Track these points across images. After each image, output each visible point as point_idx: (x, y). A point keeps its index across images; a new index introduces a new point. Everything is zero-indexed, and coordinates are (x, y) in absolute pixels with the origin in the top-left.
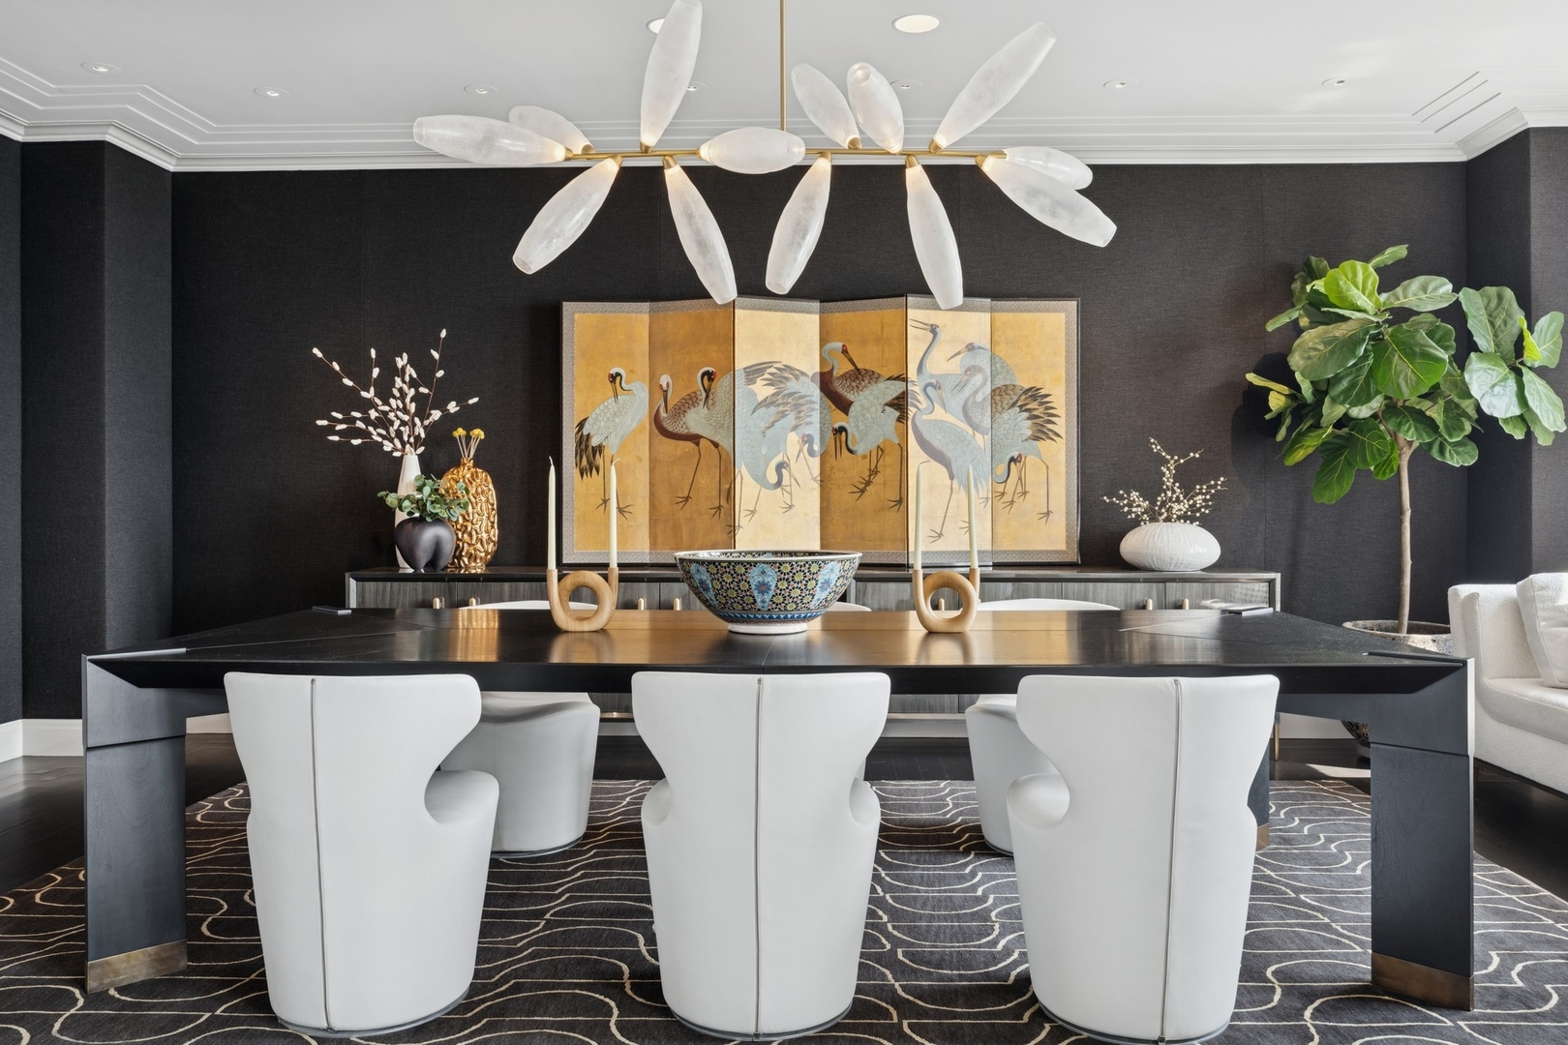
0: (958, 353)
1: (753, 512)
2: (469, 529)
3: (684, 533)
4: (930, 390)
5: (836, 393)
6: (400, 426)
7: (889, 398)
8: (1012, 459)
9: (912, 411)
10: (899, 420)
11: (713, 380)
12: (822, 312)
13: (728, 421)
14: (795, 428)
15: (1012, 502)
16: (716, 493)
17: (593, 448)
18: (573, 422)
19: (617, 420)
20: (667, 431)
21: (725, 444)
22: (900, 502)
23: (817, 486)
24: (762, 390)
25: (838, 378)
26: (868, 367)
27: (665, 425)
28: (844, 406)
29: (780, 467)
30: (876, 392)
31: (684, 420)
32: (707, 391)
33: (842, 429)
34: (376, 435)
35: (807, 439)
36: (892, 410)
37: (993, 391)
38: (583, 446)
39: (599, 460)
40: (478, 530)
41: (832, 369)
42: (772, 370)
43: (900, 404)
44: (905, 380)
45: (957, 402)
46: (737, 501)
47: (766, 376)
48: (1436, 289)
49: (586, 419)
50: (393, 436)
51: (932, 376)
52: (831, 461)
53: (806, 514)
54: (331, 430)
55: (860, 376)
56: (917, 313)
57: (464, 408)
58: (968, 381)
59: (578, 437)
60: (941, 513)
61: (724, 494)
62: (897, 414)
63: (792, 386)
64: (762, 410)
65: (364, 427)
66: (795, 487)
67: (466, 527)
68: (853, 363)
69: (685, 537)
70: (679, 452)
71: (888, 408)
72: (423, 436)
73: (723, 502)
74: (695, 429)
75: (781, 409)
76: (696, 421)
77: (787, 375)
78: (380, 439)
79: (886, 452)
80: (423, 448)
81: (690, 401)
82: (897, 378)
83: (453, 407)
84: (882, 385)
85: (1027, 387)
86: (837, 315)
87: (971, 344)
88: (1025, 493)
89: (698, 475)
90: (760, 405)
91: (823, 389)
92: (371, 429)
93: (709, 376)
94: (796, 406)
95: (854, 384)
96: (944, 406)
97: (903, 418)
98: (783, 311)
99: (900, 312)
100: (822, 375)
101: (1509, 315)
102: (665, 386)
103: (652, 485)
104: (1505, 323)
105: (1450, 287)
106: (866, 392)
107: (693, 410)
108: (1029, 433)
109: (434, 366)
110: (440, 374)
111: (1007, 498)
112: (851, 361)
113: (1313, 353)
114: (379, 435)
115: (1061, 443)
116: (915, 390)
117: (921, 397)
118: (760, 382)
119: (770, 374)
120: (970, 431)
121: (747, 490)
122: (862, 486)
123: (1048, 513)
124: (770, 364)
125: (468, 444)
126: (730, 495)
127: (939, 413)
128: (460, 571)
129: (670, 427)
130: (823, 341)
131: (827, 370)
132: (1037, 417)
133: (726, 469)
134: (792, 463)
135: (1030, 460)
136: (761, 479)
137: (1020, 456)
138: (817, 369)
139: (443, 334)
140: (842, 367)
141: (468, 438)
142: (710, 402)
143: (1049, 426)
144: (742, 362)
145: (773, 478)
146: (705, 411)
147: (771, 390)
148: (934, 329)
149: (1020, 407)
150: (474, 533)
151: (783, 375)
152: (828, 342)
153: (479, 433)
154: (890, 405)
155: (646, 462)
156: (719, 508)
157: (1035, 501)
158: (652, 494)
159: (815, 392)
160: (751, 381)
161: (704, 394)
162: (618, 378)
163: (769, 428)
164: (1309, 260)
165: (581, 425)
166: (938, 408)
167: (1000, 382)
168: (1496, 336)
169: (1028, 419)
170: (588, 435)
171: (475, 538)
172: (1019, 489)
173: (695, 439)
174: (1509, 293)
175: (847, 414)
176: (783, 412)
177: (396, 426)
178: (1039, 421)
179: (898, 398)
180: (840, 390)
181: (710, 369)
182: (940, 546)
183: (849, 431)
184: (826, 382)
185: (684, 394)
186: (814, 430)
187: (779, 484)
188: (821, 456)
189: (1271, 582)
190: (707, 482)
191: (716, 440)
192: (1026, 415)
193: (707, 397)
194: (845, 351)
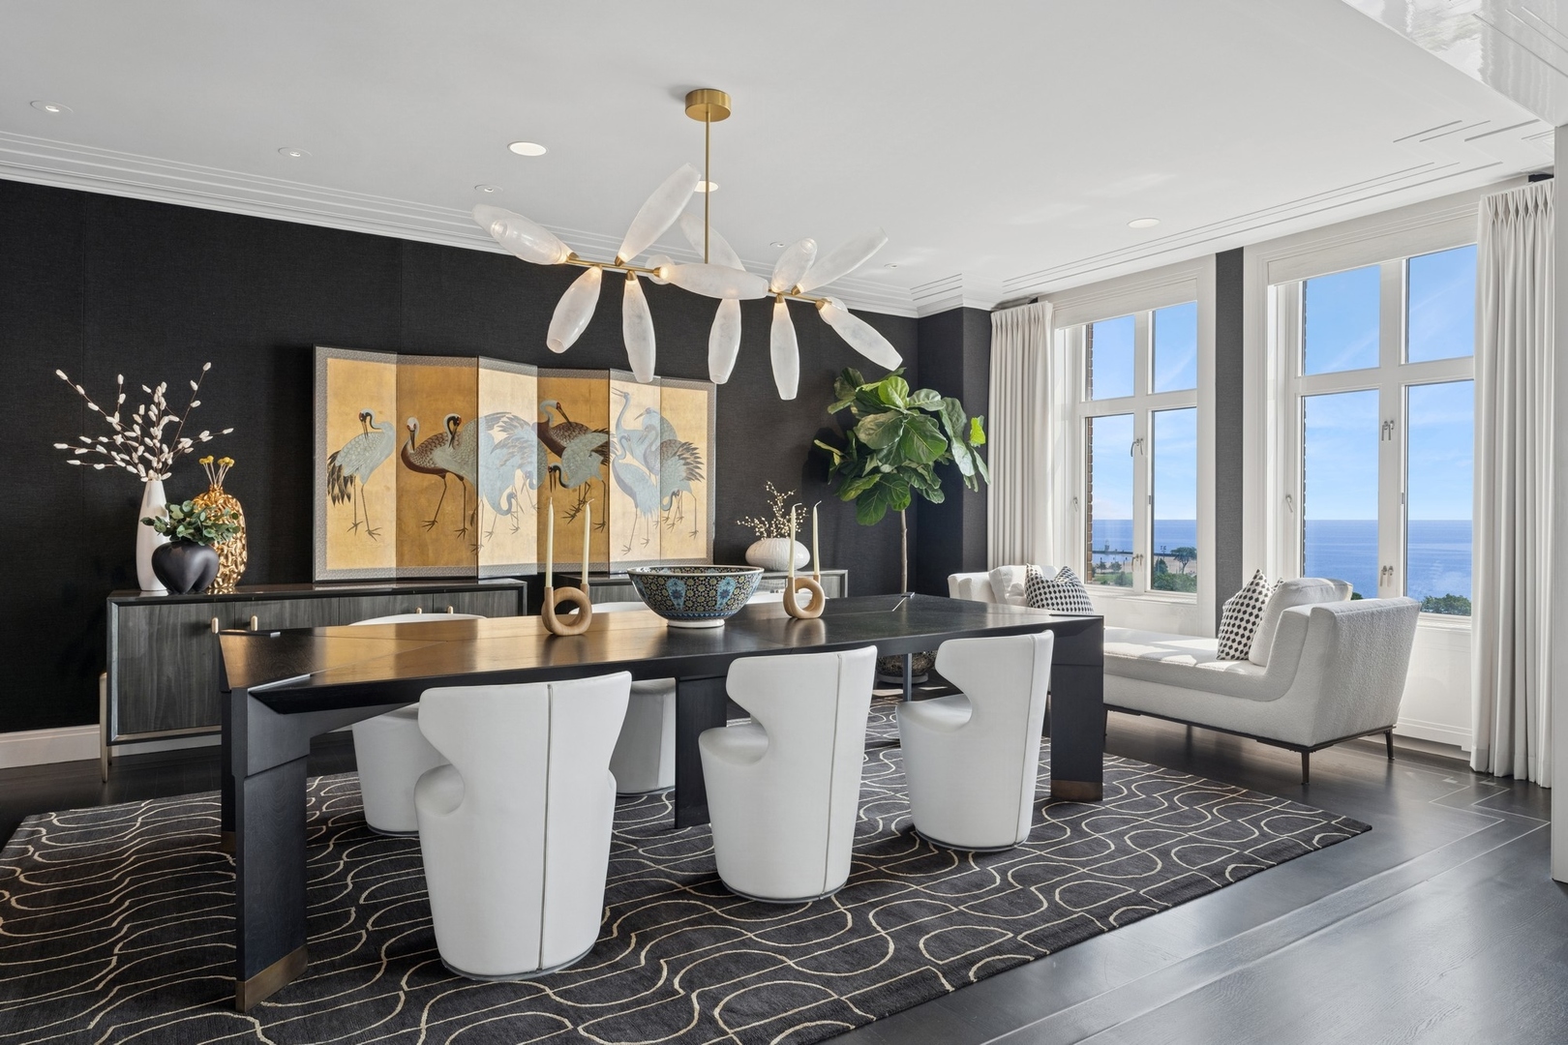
0: (641, 415)
1: (491, 533)
2: (225, 552)
3: (430, 551)
4: (624, 441)
5: (552, 439)
6: (144, 452)
7: (595, 446)
8: (674, 494)
9: (612, 457)
10: (603, 463)
11: (458, 424)
12: (540, 375)
13: (472, 458)
14: (520, 466)
15: (673, 524)
16: (461, 518)
17: (345, 478)
18: (326, 455)
19: (367, 454)
20: (414, 465)
21: (469, 477)
22: (603, 524)
23: (535, 512)
24: (498, 435)
25: (553, 428)
26: (578, 421)
27: (412, 460)
28: (559, 451)
29: (511, 496)
30: (585, 441)
31: (431, 456)
32: (453, 434)
33: (555, 468)
34: (119, 459)
35: (528, 475)
36: (597, 455)
37: (662, 444)
38: (335, 476)
39: (350, 489)
40: (234, 552)
41: (548, 421)
42: (505, 419)
43: (604, 451)
44: (608, 433)
45: (640, 450)
46: (480, 525)
47: (501, 424)
48: (933, 398)
49: (338, 452)
50: (137, 461)
51: (625, 431)
52: (547, 492)
53: (528, 535)
54: (70, 454)
55: (571, 428)
56: (617, 384)
57: (218, 438)
58: (647, 436)
59: (331, 467)
60: (629, 532)
61: (468, 519)
62: (602, 458)
63: (519, 432)
64: (498, 451)
65: (105, 451)
66: (520, 514)
67: (222, 550)
68: (566, 418)
69: (431, 554)
70: (426, 484)
71: (593, 453)
72: (170, 462)
73: (468, 526)
74: (441, 464)
75: (511, 450)
76: (441, 457)
77: (515, 423)
78: (123, 465)
79: (592, 487)
80: (169, 474)
81: (437, 441)
82: (602, 431)
83: (205, 436)
84: (589, 436)
85: (683, 442)
86: (553, 379)
87: (648, 409)
88: (681, 518)
89: (444, 503)
90: (496, 447)
91: (539, 436)
92: (114, 454)
93: (456, 421)
94: (522, 448)
95: (566, 434)
96: (632, 454)
97: (606, 461)
98: (512, 372)
99: (605, 381)
100: (540, 425)
101: (959, 415)
102: (412, 427)
103: (399, 510)
104: (958, 420)
105: (939, 397)
106: (577, 440)
107: (439, 448)
108: (684, 475)
109: (191, 395)
110: (196, 404)
111: (670, 522)
112: (564, 415)
113: (871, 432)
114: (123, 460)
115: (704, 482)
116: (614, 440)
117: (618, 446)
118: (496, 429)
119: (504, 422)
120: (648, 472)
121: (486, 516)
122: (572, 513)
123: (695, 532)
124: (504, 414)
125: (216, 472)
126: (474, 519)
127: (629, 459)
128: (213, 592)
129: (417, 462)
130: (540, 398)
131: (543, 421)
132: (688, 464)
133: (470, 498)
134: (518, 494)
135: (685, 494)
136: (497, 507)
137: (678, 491)
138: (536, 421)
139: (208, 366)
140: (557, 420)
141: (217, 467)
142: (456, 443)
143: (697, 470)
144: (483, 412)
145: (505, 506)
146: (451, 449)
147: (504, 435)
148: (626, 396)
149: (679, 456)
150: (230, 555)
151: (513, 423)
152: (544, 399)
153: (229, 461)
154: (596, 451)
155: (394, 491)
156: (464, 530)
157: (687, 524)
158: (399, 519)
159: (533, 437)
160: (491, 428)
161: (450, 436)
162: (368, 418)
163: (502, 465)
164: (847, 369)
165: (334, 457)
166: (628, 455)
167: (666, 438)
168: (953, 427)
169: (684, 465)
170: (340, 467)
171: (230, 560)
172: (678, 515)
173: (442, 473)
174: (958, 402)
175: (561, 457)
176: (513, 452)
177: (140, 453)
178: (690, 466)
179: (602, 446)
180: (555, 438)
181: (456, 415)
182: (629, 557)
183: (562, 469)
184: (543, 431)
185: (432, 434)
186: (533, 468)
187: (509, 511)
188: (539, 488)
189: (842, 576)
190: (452, 508)
191: (461, 474)
192: (682, 462)
193: (453, 438)
194: (558, 407)
